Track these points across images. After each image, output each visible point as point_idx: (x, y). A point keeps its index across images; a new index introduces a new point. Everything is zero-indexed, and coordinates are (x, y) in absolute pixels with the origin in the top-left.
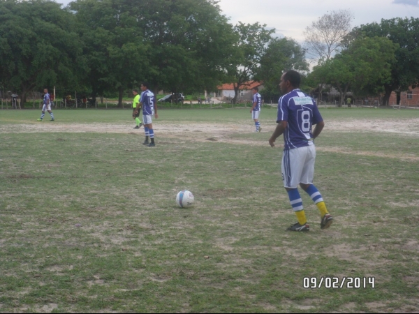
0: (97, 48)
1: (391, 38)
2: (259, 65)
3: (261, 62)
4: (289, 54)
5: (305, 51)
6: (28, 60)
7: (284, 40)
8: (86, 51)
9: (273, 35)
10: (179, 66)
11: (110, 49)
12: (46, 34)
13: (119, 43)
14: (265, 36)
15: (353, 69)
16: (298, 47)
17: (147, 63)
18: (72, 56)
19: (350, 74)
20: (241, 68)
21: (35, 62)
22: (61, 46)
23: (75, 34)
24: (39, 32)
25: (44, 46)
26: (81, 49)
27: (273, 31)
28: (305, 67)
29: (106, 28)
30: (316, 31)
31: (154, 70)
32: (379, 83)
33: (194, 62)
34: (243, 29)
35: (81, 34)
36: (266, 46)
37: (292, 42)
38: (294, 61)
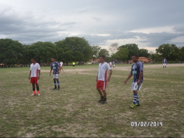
0: (60, 52)
1: (128, 48)
2: (98, 55)
3: (99, 54)
4: (105, 52)
5: (109, 52)
6: (45, 55)
7: (104, 49)
8: (58, 53)
9: (101, 48)
10: (79, 56)
11: (63, 52)
12: (49, 49)
13: (65, 51)
14: (99, 49)
15: (119, 55)
16: (107, 51)
17: (72, 55)
18: (55, 54)
19: (119, 57)
20: (94, 56)
21: (46, 56)
22: (52, 52)
23: (55, 49)
24: (47, 49)
25: (48, 52)
26: (57, 53)
27: (101, 47)
28: (109, 55)
29: (62, 48)
30: (111, 47)
31: (73, 57)
32: (125, 58)
33: (82, 55)
34: (94, 47)
35: (57, 49)
36: (100, 51)
37: (106, 50)
38: (106, 54)
